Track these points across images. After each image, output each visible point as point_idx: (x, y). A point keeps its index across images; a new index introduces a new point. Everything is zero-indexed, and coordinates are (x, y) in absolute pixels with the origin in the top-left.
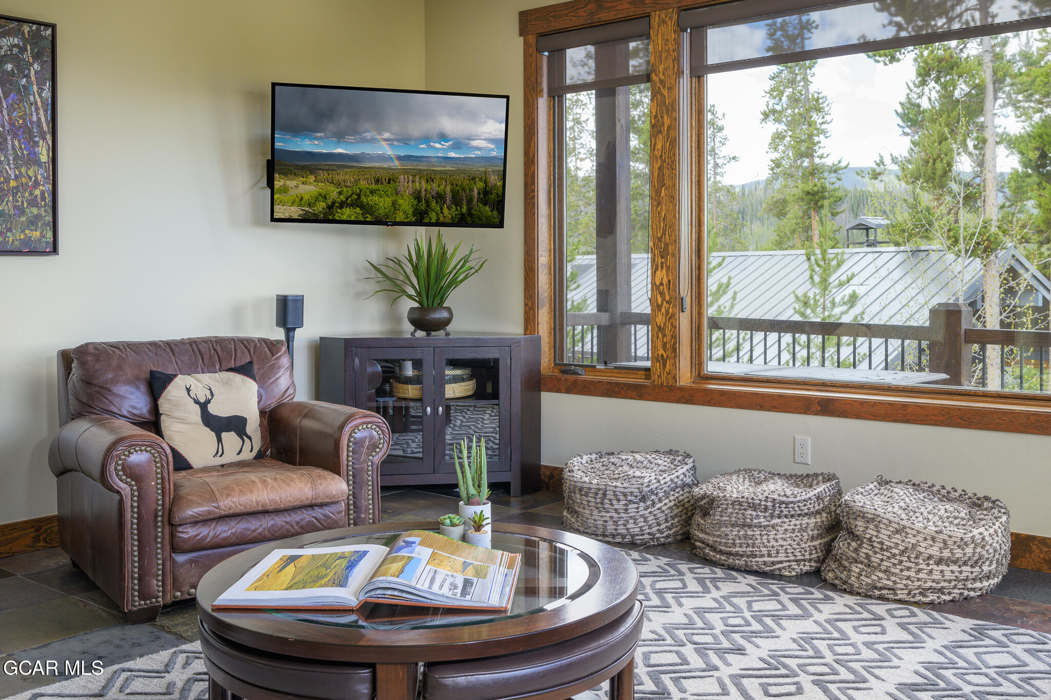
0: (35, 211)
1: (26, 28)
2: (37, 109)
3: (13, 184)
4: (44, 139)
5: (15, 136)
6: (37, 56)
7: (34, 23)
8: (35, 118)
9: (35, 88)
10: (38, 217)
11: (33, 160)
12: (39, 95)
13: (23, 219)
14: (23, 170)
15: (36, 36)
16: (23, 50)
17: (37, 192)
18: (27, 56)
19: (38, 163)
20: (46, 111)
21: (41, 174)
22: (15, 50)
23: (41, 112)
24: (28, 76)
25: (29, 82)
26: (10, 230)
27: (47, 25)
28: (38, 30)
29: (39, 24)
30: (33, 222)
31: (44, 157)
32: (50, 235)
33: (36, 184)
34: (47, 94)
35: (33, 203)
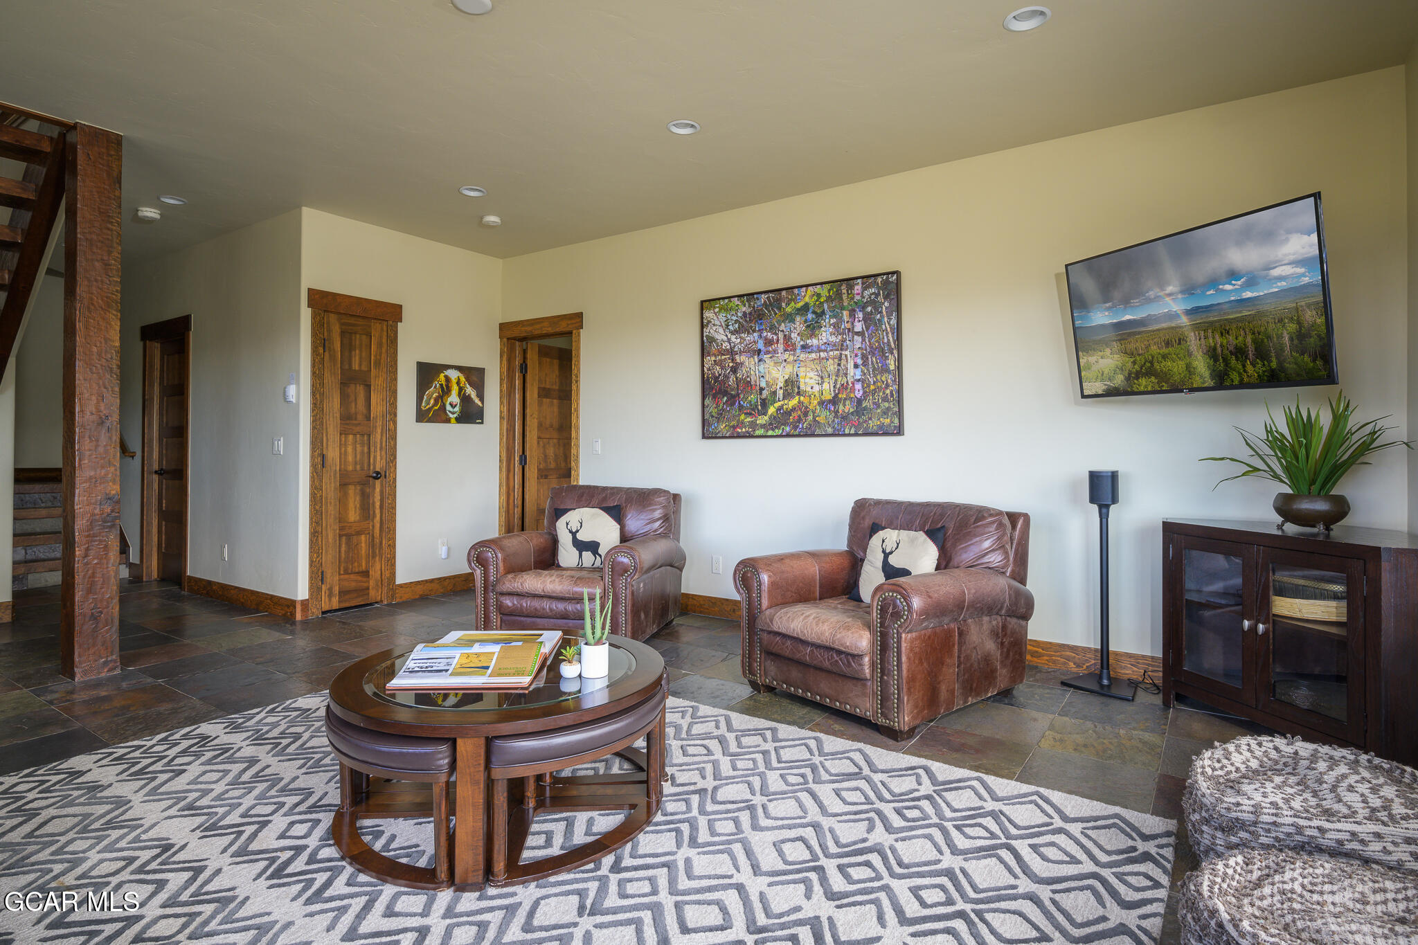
0: (886, 404)
1: (879, 280)
2: (887, 334)
3: (872, 387)
4: (892, 353)
5: (873, 354)
6: (886, 297)
7: (884, 274)
8: (886, 340)
9: (886, 319)
10: (888, 409)
11: (885, 370)
12: (888, 323)
13: (879, 411)
14: (879, 377)
15: (886, 283)
16: (877, 295)
17: (888, 392)
18: (881, 299)
19: (888, 371)
20: (893, 334)
21: (889, 378)
22: (873, 297)
23: (890, 335)
24: (881, 312)
25: (882, 317)
26: (870, 419)
27: (893, 273)
28: (888, 278)
29: (887, 274)
30: (885, 413)
31: (892, 367)
32: (896, 421)
33: (887, 386)
34: (894, 322)
35: (885, 399)
